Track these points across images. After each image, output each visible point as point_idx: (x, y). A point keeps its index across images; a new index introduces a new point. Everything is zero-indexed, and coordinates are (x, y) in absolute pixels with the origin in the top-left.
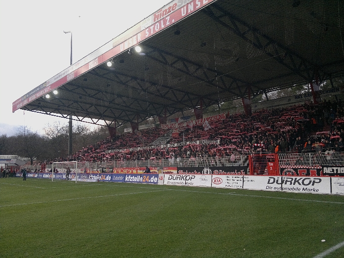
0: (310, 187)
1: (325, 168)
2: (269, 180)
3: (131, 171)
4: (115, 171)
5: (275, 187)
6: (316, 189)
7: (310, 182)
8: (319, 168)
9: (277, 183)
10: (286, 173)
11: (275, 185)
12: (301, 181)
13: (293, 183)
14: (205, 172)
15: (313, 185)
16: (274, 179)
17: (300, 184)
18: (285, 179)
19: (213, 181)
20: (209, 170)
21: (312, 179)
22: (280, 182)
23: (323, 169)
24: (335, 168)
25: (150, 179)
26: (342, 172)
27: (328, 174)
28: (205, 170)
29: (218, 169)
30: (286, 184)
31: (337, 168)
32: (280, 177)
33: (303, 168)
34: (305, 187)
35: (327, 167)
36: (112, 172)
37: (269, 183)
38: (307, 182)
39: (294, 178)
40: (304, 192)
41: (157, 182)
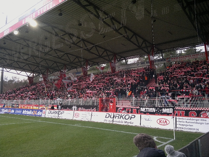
0: (129, 121)
1: (141, 108)
2: (106, 115)
3: (29, 107)
4: (20, 106)
5: (109, 120)
6: (132, 122)
7: (129, 117)
8: (138, 108)
9: (110, 117)
10: (119, 110)
11: (109, 119)
12: (124, 117)
13: (119, 118)
14: (73, 109)
15: (131, 119)
16: (109, 114)
17: (123, 119)
18: (115, 115)
19: (74, 115)
20: (76, 107)
21: (130, 115)
22: (112, 117)
23: (140, 109)
24: (147, 108)
25: (37, 113)
26: (151, 111)
27: (143, 112)
28: (74, 107)
29: (81, 106)
30: (115, 118)
31: (148, 108)
32: (113, 113)
33: (129, 108)
34: (126, 121)
35: (143, 107)
36: (18, 107)
37: (106, 117)
38: (127, 117)
39: (120, 114)
40: (125, 124)
41: (41, 115)
